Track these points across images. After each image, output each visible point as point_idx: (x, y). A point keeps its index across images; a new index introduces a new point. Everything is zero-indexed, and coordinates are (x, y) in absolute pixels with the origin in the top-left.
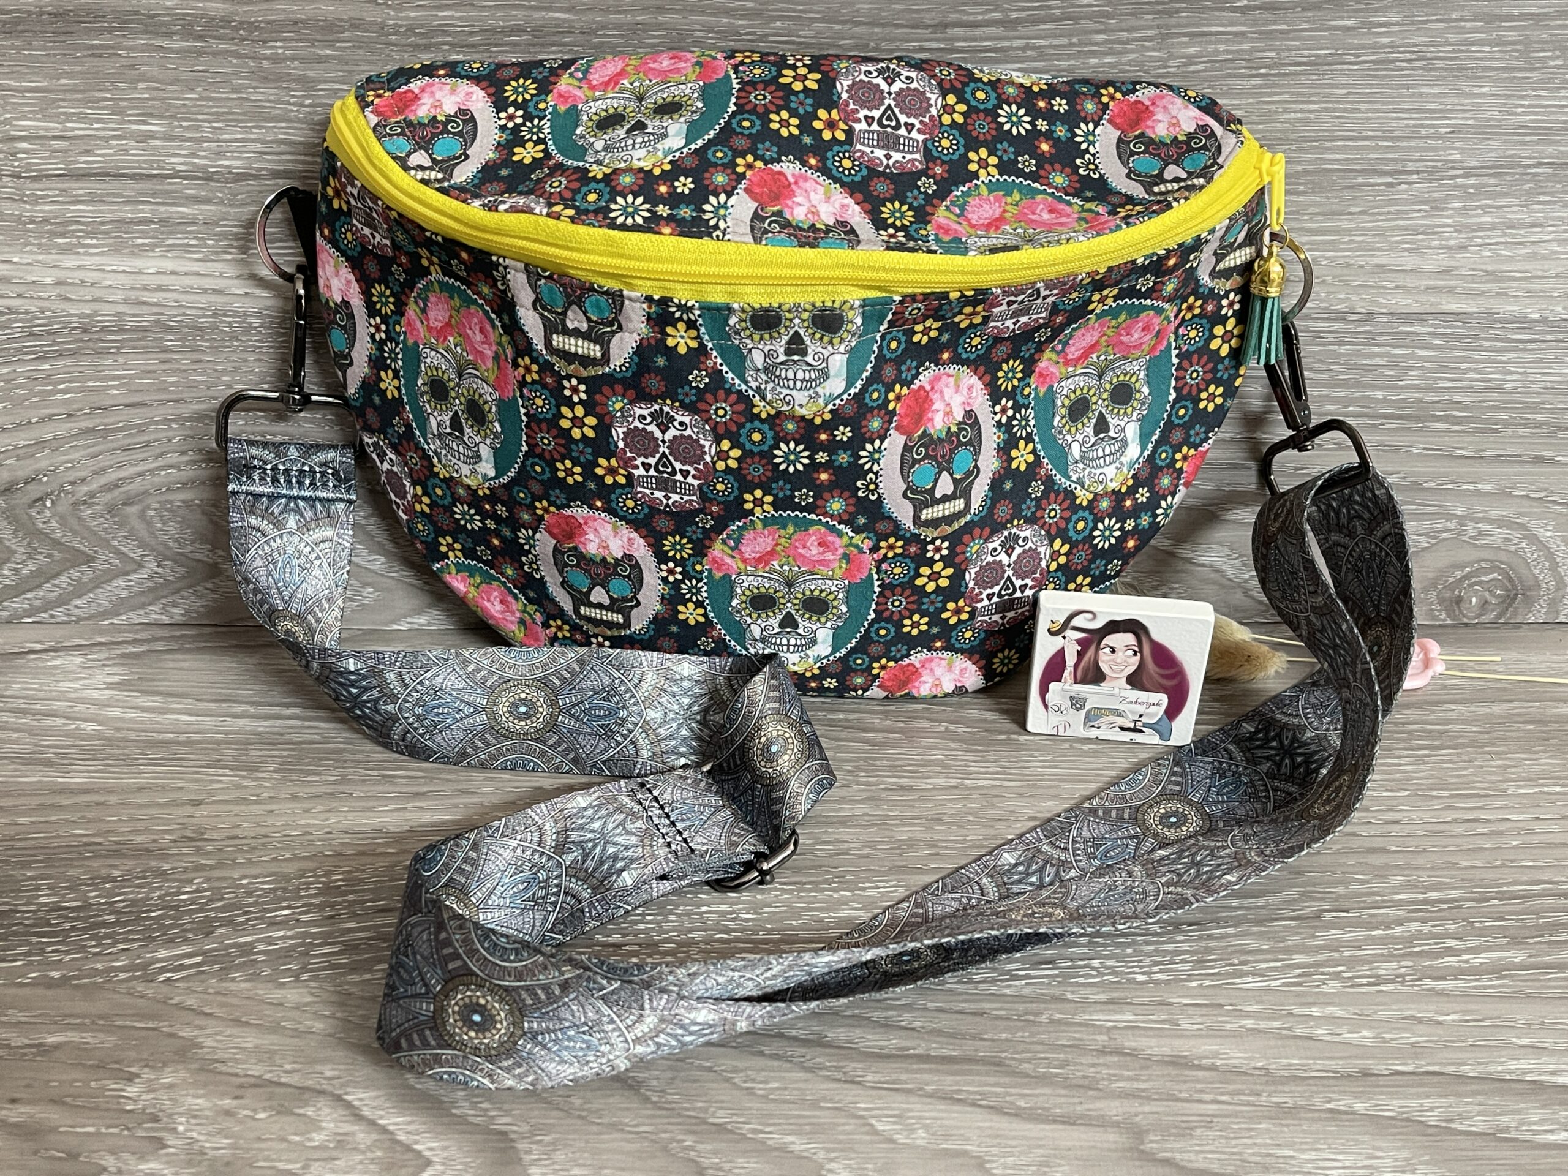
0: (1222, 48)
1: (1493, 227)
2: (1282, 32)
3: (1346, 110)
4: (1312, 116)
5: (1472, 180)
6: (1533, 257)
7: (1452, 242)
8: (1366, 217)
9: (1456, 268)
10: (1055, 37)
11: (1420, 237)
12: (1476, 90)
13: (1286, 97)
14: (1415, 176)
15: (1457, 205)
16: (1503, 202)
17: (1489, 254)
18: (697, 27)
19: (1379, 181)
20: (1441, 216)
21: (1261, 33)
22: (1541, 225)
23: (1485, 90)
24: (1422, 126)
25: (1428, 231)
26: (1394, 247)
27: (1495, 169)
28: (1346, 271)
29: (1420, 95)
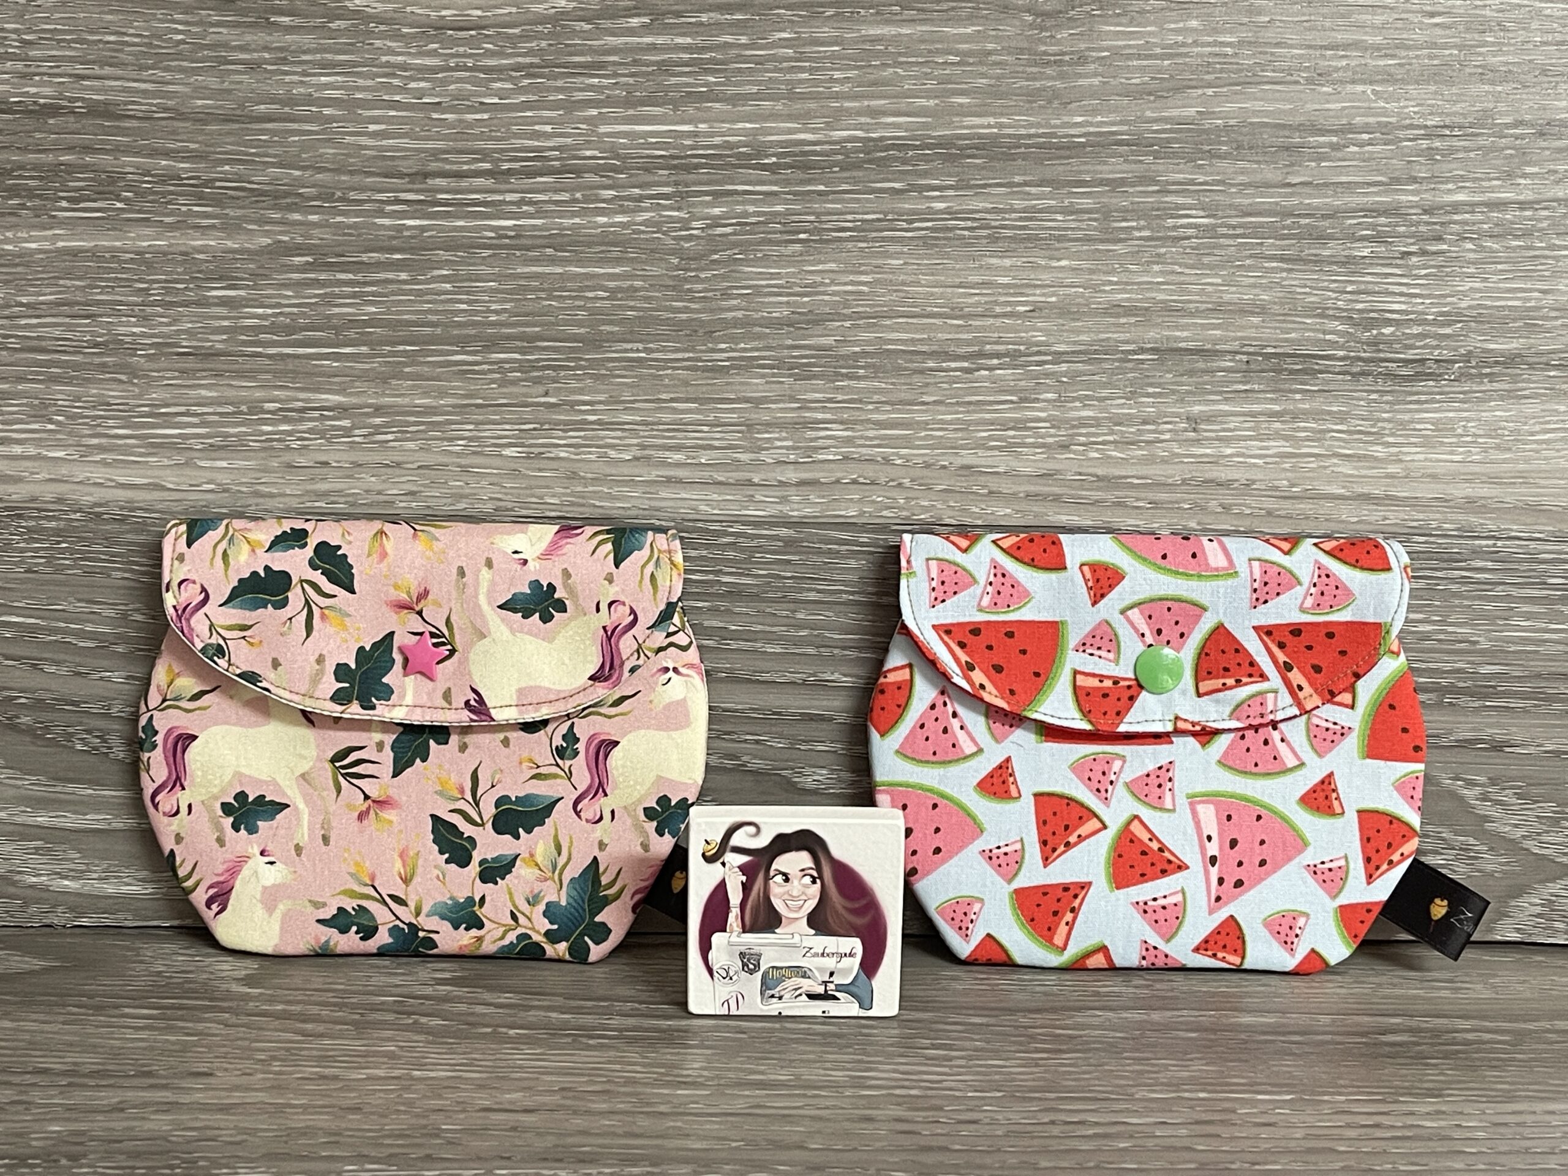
0: (751, 209)
1: (1097, 422)
2: (820, 193)
3: (903, 284)
4: (865, 289)
5: (1064, 367)
6: (1150, 460)
7: (1051, 440)
8: (942, 408)
9: (1058, 472)
10: (556, 191)
11: (1012, 433)
12: (1055, 264)
13: (833, 266)
14: (995, 361)
15: (1050, 396)
16: (1105, 393)
17: (1096, 455)
18: (131, 170)
19: (953, 365)
20: (1033, 409)
21: (795, 194)
22: (1154, 423)
23: (1064, 263)
24: (996, 303)
25: (1020, 425)
26: (982, 445)
27: (1089, 354)
28: (926, 472)
29: (989, 267)
